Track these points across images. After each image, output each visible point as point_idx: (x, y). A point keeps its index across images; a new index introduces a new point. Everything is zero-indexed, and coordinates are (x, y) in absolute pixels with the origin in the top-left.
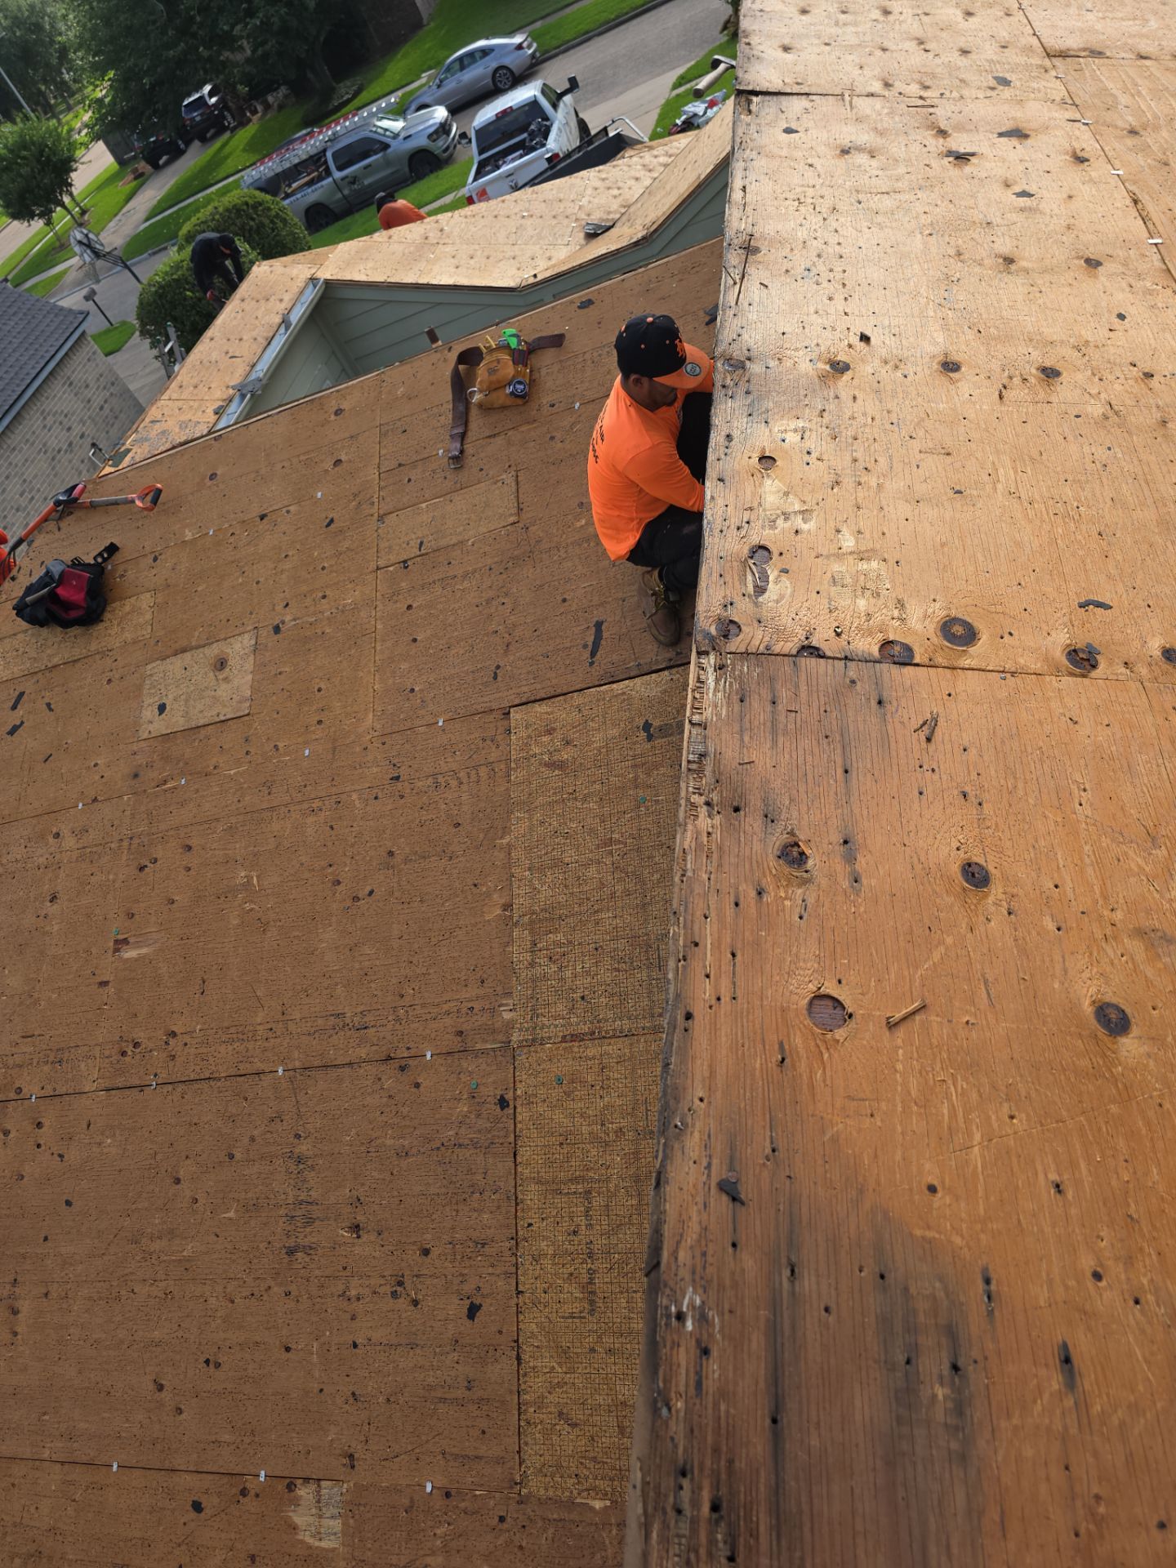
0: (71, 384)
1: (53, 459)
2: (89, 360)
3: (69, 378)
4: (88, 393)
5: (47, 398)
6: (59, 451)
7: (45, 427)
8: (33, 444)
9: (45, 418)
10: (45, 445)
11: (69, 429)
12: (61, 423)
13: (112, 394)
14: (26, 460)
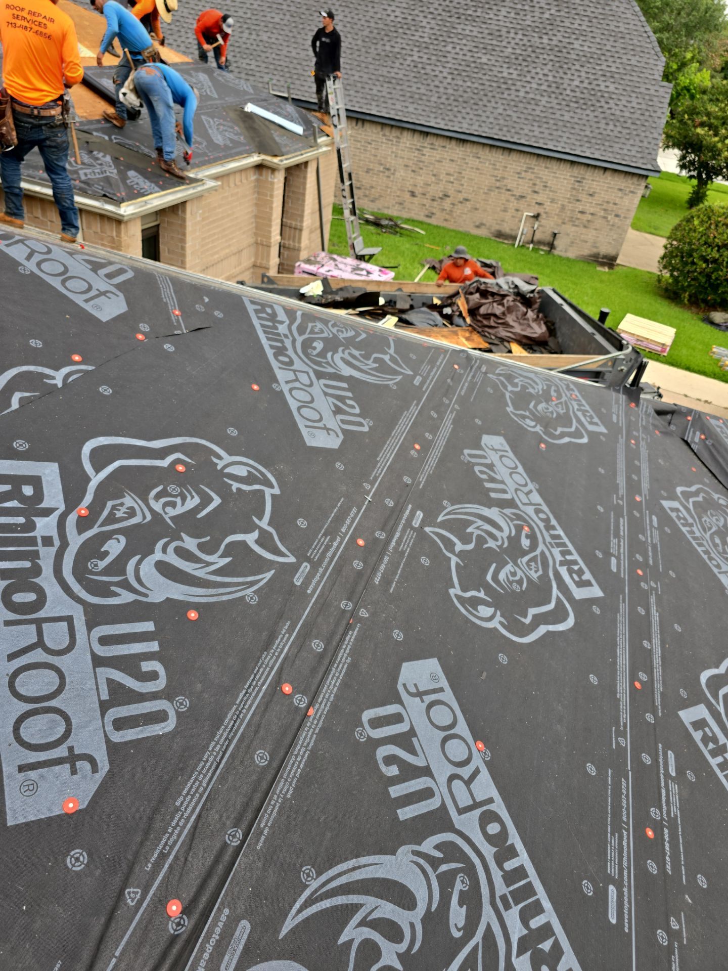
0: (579, 182)
1: (498, 188)
2: (620, 190)
3: (584, 178)
4: (583, 197)
5: (546, 168)
6: (509, 190)
7: (519, 173)
8: (496, 169)
9: (526, 171)
10: (504, 178)
11: (535, 192)
12: (534, 184)
13: (605, 218)
14: (478, 169)
